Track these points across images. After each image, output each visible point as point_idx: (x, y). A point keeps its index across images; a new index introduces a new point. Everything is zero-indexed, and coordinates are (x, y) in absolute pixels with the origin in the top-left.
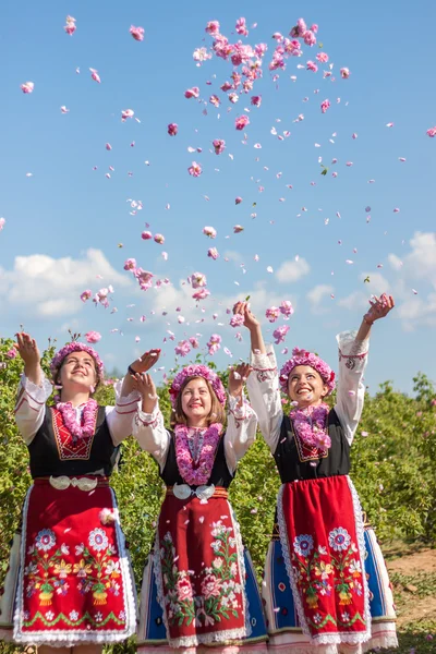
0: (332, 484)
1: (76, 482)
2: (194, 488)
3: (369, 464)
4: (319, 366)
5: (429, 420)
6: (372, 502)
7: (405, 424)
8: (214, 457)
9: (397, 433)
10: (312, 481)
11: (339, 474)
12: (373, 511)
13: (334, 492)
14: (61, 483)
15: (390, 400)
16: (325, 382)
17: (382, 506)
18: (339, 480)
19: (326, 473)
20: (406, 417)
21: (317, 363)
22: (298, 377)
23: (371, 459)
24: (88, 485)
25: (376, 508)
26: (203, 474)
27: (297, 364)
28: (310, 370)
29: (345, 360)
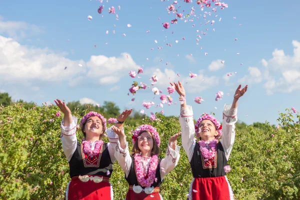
0: (218, 180)
1: (92, 178)
2: (144, 188)
3: (237, 168)
4: (214, 120)
5: (270, 144)
6: (238, 185)
7: (258, 146)
8: (155, 173)
9: (254, 150)
10: (208, 179)
11: (221, 176)
12: (238, 190)
13: (219, 183)
14: (84, 178)
15: (251, 134)
16: (217, 129)
17: (243, 187)
18: (222, 179)
19: (215, 176)
20: (258, 142)
21: (214, 119)
22: (203, 125)
23: (238, 165)
24: (98, 180)
25: (240, 188)
26: (150, 182)
27: (203, 119)
28: (209, 122)
29: (226, 118)
